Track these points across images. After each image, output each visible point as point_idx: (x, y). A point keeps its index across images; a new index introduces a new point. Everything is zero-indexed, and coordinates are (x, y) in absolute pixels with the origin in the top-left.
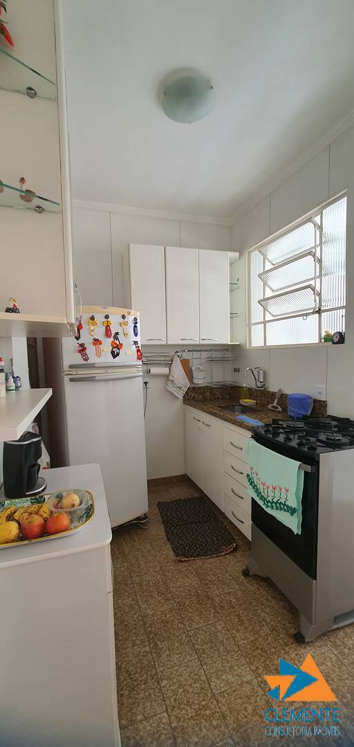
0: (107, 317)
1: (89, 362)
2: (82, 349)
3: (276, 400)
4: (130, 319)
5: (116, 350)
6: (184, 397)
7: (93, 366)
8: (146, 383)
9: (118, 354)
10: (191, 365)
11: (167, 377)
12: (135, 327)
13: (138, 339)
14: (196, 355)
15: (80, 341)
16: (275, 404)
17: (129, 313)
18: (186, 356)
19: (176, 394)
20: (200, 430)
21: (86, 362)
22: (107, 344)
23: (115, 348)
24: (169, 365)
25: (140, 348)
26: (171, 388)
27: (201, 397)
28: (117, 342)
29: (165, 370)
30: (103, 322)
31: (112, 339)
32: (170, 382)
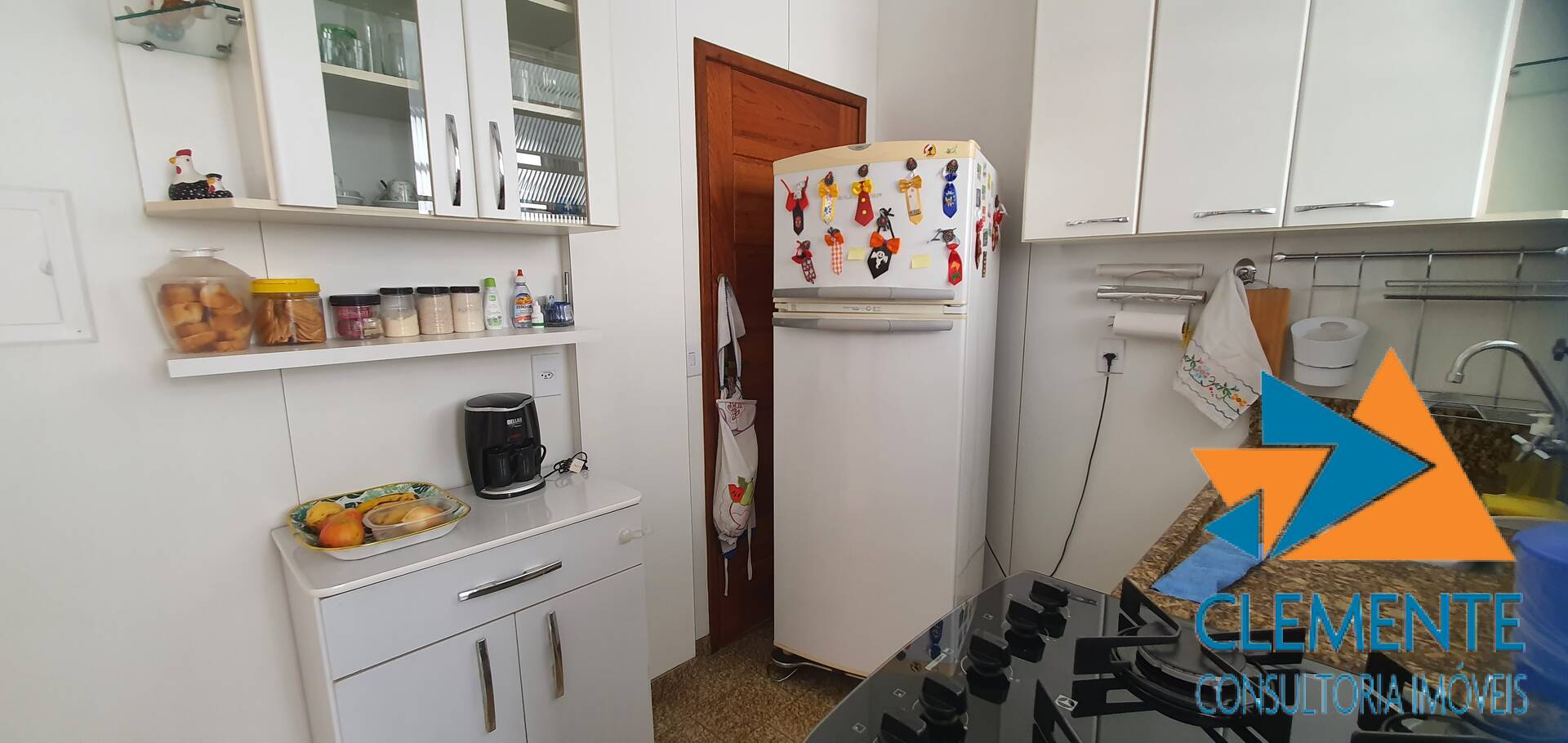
0: (863, 171)
1: (817, 284)
2: (804, 256)
4: (933, 169)
5: (881, 257)
8: (1110, 358)
9: (884, 267)
10: (1291, 314)
11: (1173, 347)
12: (950, 188)
13: (954, 223)
14: (1328, 272)
15: (803, 238)
17: (930, 151)
18: (1279, 275)
19: (1203, 407)
21: (809, 285)
22: (857, 242)
23: (876, 250)
26: (1186, 388)
28: (886, 235)
30: (854, 186)
31: (872, 227)
32: (1188, 365)
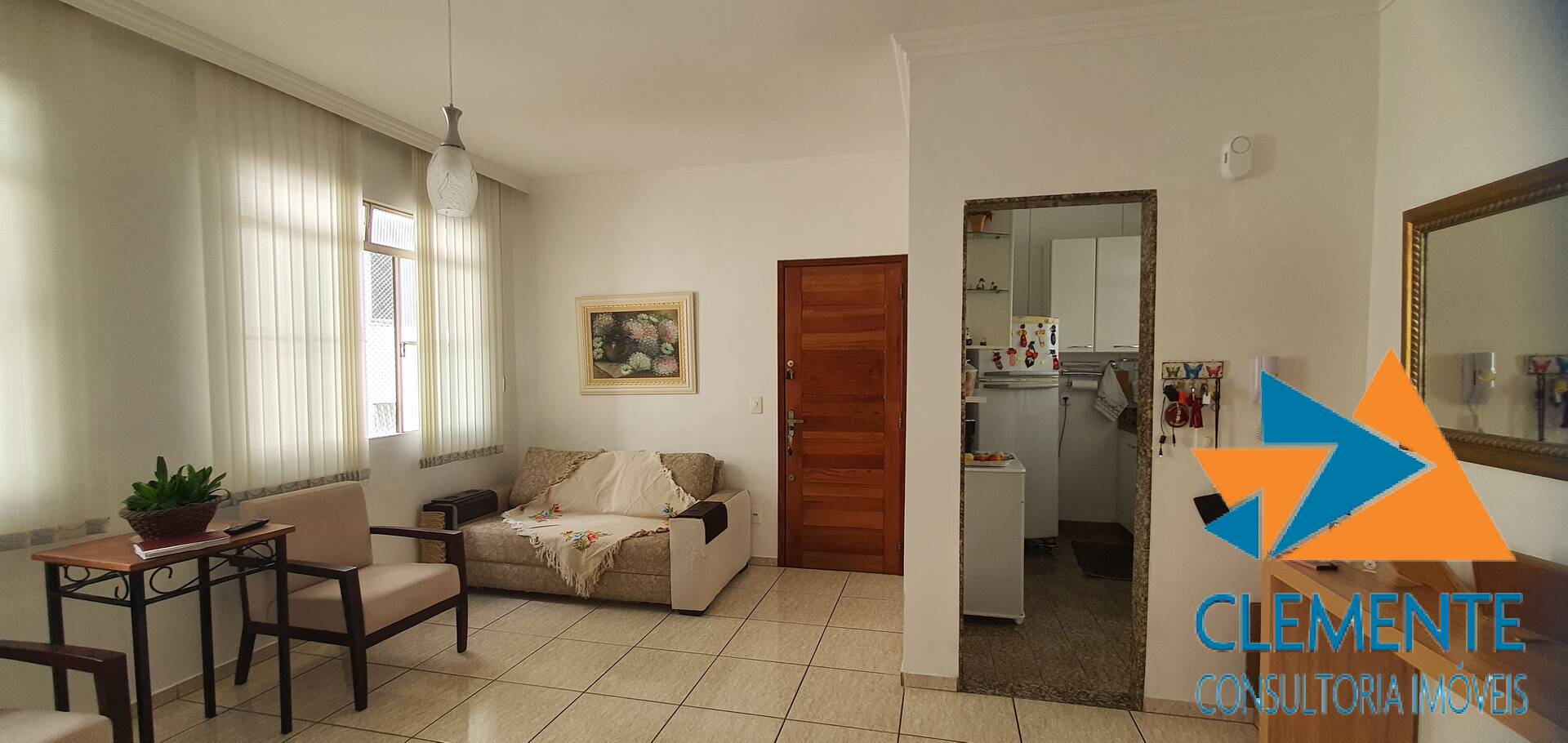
0: (1023, 326)
1: (1003, 370)
2: (997, 358)
4: (1048, 328)
5: (1031, 359)
6: (1119, 419)
7: (1007, 375)
8: (1066, 399)
9: (1032, 363)
11: (1095, 393)
12: (1053, 335)
13: (1056, 347)
17: (1047, 322)
18: (1123, 367)
19: (1106, 414)
21: (1000, 370)
22: (1022, 354)
23: (1028, 357)
24: (1100, 378)
25: (1057, 357)
26: (1100, 407)
28: (1032, 351)
29: (1094, 384)
30: (1019, 332)
31: (1027, 348)
32: (1099, 399)
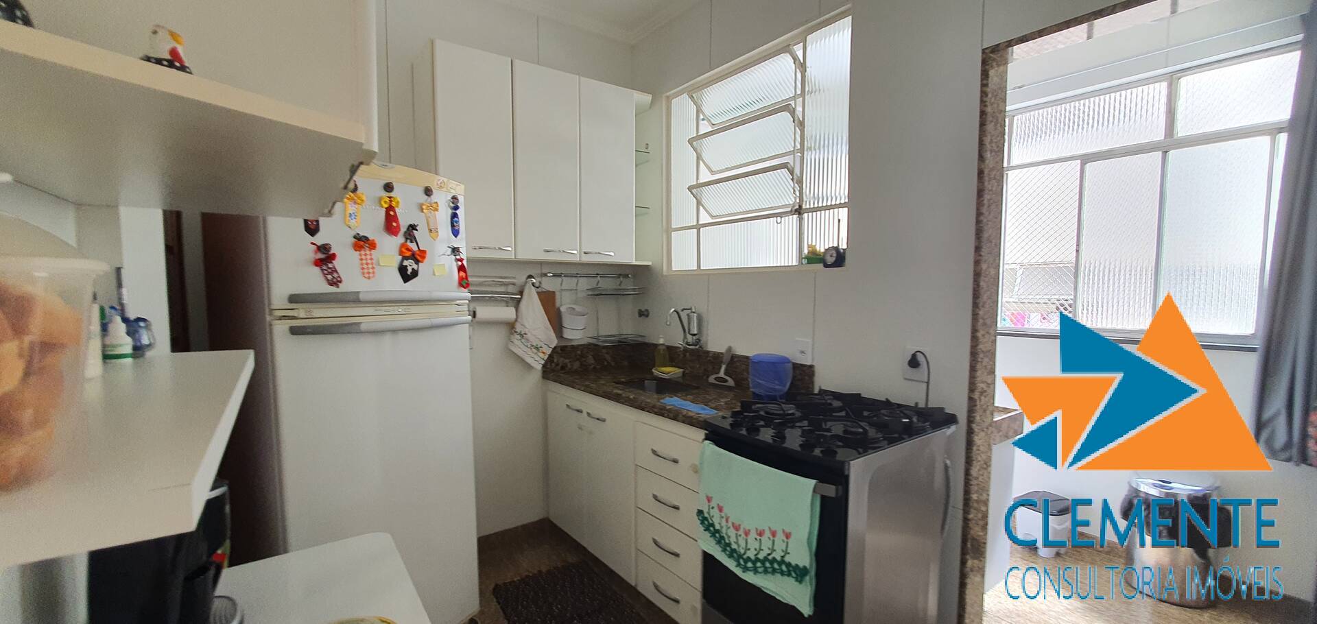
0: (388, 187)
1: (343, 288)
2: (325, 257)
3: (723, 367)
4: (441, 199)
5: (410, 265)
6: (544, 366)
7: (353, 299)
9: (415, 274)
10: (558, 304)
11: (511, 326)
12: (454, 216)
13: (459, 242)
14: (569, 283)
15: (320, 239)
16: (722, 374)
17: (440, 185)
18: (549, 284)
19: (529, 360)
20: (580, 428)
21: (333, 289)
22: (389, 249)
23: (405, 258)
24: (517, 303)
25: (465, 263)
26: (519, 348)
27: (577, 365)
28: (413, 246)
29: (508, 313)
30: (380, 199)
31: (400, 239)
32: (518, 337)
